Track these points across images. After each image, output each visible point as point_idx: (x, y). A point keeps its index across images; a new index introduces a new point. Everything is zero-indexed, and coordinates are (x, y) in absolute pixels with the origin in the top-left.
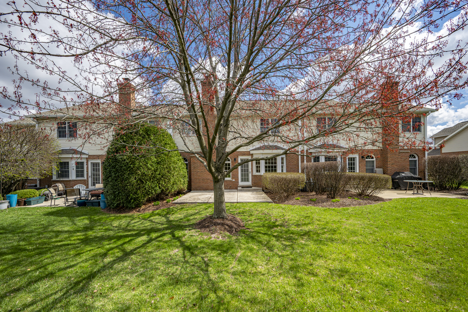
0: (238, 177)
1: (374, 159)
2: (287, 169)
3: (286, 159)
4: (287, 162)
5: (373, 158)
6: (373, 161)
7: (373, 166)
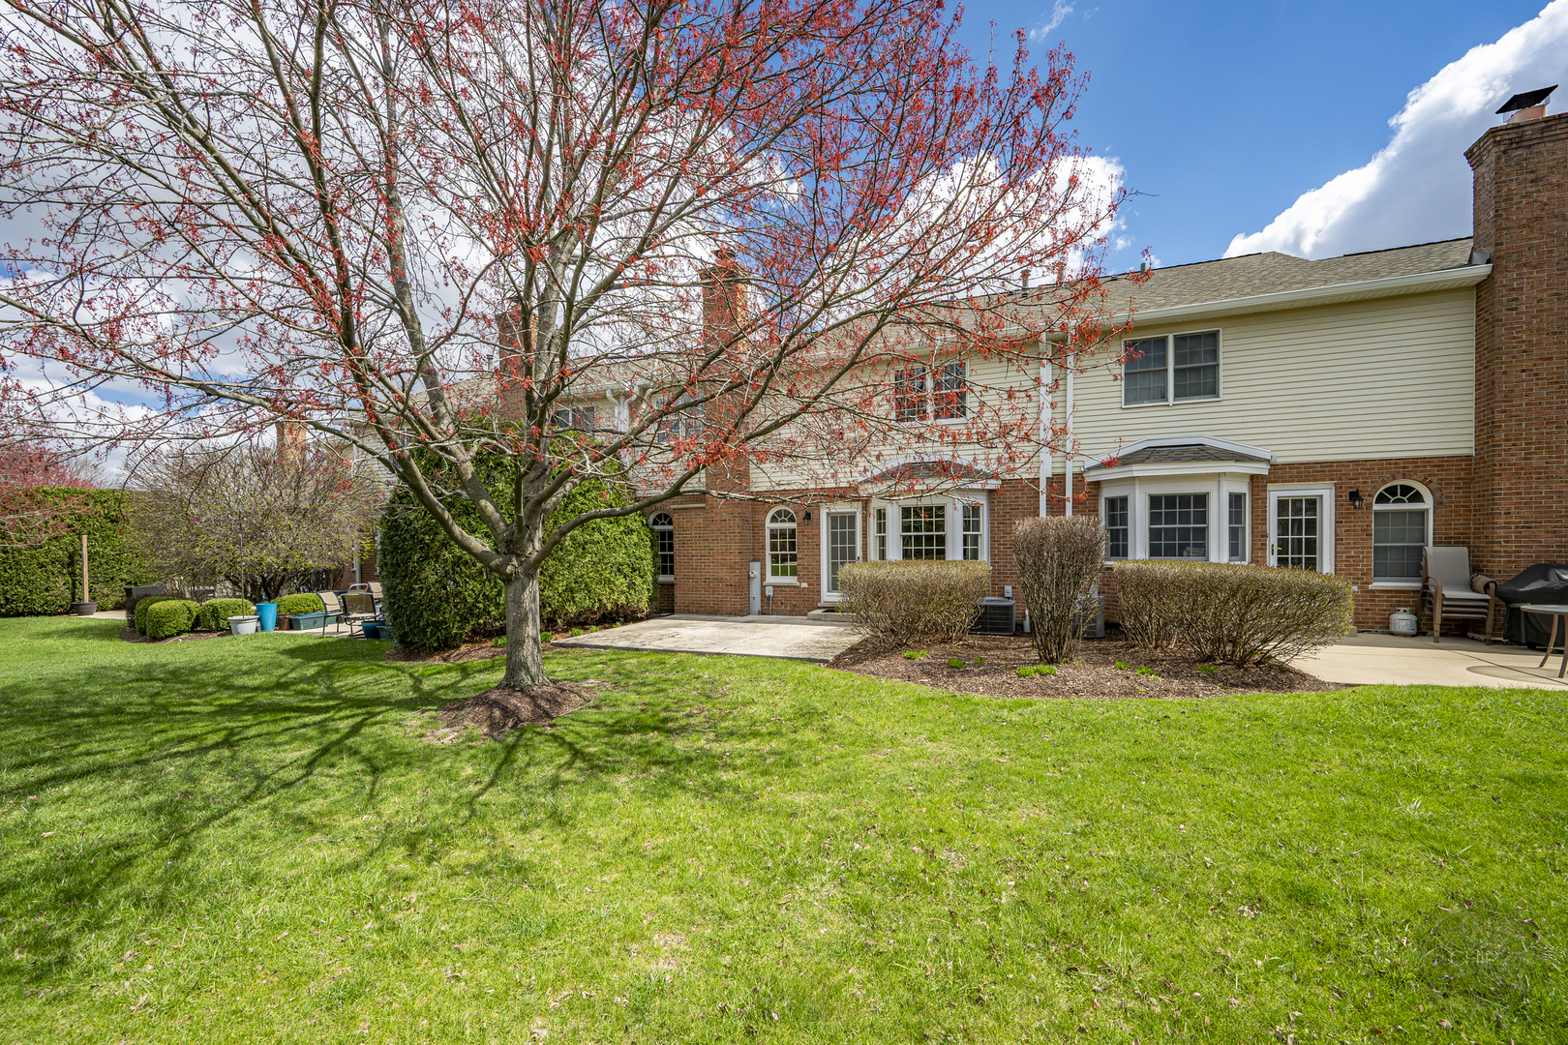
0: (818, 576)
1: (1428, 503)
2: (992, 548)
3: (991, 510)
4: (992, 523)
5: (1417, 497)
6: (1422, 513)
7: (1423, 538)
